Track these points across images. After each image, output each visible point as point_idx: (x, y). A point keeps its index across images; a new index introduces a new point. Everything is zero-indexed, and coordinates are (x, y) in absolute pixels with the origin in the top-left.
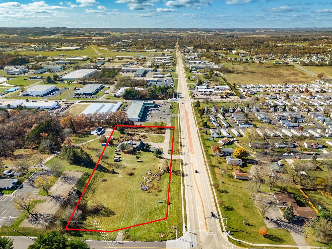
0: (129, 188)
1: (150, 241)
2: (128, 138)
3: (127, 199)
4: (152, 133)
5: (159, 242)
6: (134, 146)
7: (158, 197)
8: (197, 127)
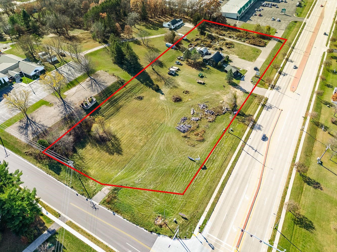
0: (163, 120)
1: (134, 223)
2: (205, 43)
3: (149, 136)
4: (244, 42)
5: (147, 232)
6: (207, 57)
7: (195, 149)
8: (329, 45)
